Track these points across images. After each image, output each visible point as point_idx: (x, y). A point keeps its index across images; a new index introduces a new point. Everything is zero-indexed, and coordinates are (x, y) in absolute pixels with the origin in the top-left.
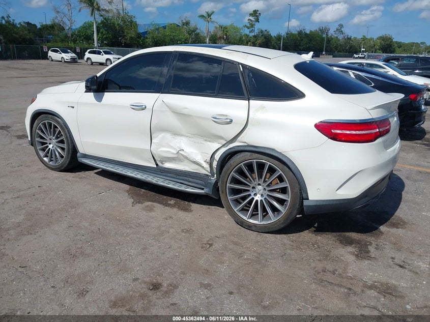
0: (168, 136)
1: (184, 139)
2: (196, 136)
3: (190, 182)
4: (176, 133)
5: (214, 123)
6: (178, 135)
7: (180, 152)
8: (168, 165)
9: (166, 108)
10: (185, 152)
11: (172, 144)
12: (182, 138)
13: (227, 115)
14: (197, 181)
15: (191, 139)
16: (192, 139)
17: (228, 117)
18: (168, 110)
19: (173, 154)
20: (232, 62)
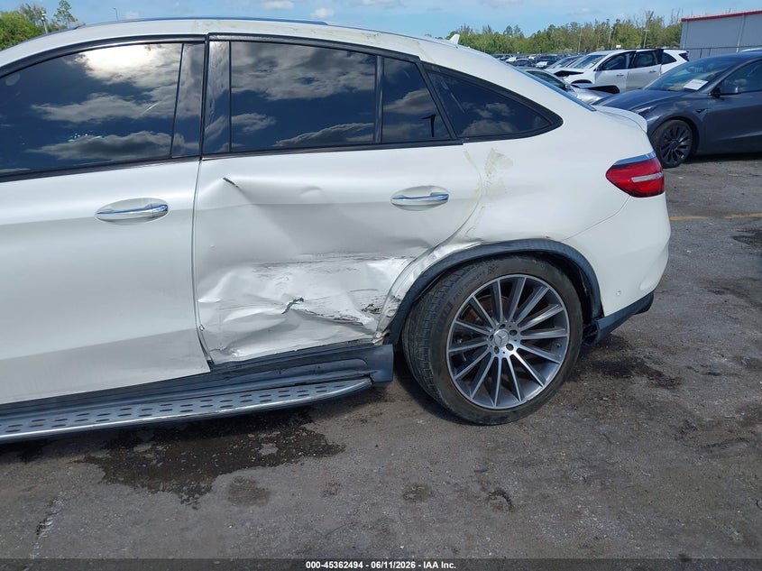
0: (248, 275)
1: (296, 271)
2: (331, 255)
3: (322, 372)
4: (268, 262)
5: (399, 210)
6: (276, 265)
7: (293, 307)
8: (244, 353)
9: (238, 199)
10: (309, 303)
11: (265, 294)
12: (289, 269)
13: (431, 187)
14: (341, 363)
15: (315, 266)
16: (319, 265)
17: (434, 191)
18: (244, 201)
19: (277, 316)
20: (402, 57)
